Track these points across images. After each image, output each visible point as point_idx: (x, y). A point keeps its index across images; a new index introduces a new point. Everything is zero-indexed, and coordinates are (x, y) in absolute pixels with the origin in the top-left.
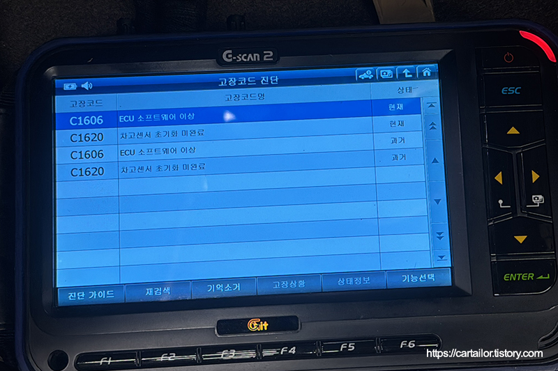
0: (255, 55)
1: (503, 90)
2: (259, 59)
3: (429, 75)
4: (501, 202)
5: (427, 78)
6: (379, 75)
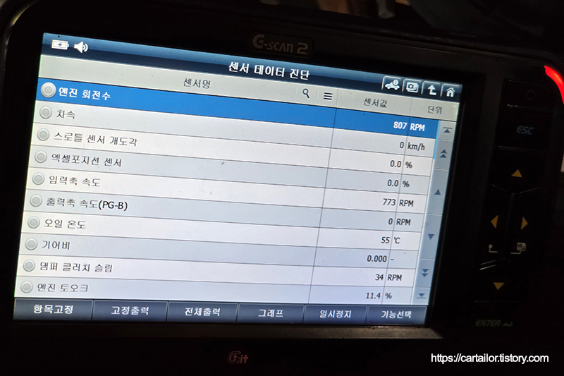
0: (288, 45)
1: (518, 129)
2: (291, 51)
3: (452, 96)
4: (491, 246)
5: (450, 99)
6: (405, 87)
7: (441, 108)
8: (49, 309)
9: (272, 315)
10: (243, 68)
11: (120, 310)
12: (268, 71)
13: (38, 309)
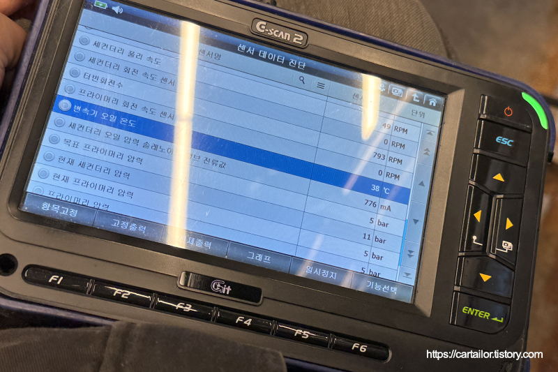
0: (286, 34)
1: (498, 139)
2: (288, 39)
3: (434, 105)
4: (475, 238)
5: (432, 107)
6: (391, 91)
7: (424, 114)
8: (56, 208)
9: (260, 260)
10: (249, 50)
11: (120, 223)
12: (271, 56)
13: (46, 207)
